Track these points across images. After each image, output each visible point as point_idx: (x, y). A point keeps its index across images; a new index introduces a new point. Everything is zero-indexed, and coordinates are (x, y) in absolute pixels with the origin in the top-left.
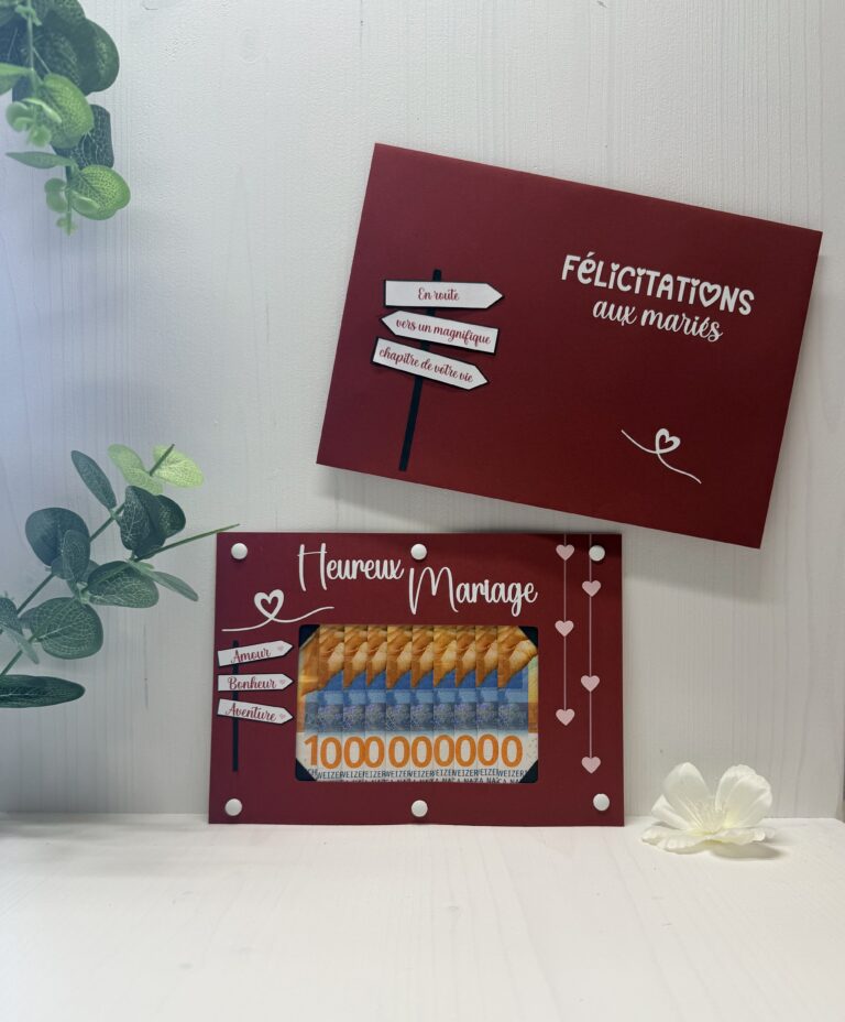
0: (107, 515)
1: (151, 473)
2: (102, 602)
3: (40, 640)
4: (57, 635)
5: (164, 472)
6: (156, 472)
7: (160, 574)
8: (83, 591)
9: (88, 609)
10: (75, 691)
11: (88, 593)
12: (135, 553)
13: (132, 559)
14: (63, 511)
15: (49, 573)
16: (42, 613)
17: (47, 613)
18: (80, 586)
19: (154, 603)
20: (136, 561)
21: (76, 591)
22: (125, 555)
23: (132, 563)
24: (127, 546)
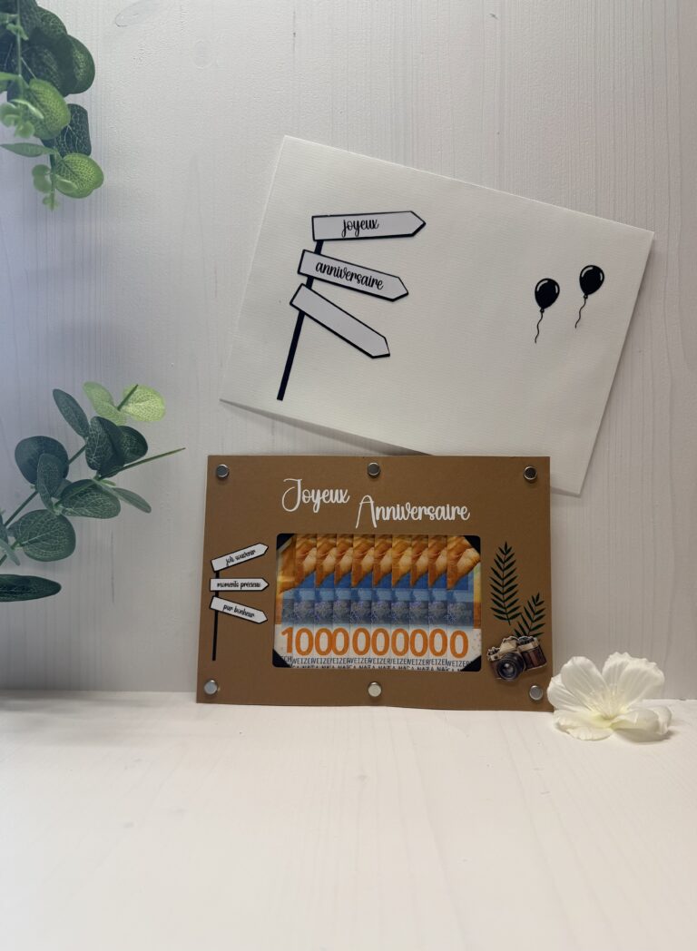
0: (82, 442)
1: (119, 408)
2: (73, 514)
3: (22, 545)
4: (36, 541)
5: (130, 408)
6: (124, 408)
7: (119, 491)
8: (57, 504)
9: (62, 518)
10: (53, 588)
11: (61, 506)
12: (99, 472)
13: (96, 478)
14: (48, 439)
15: (34, 490)
16: (24, 522)
17: (29, 522)
18: (54, 500)
19: (116, 515)
20: (100, 479)
21: (50, 505)
22: (91, 474)
23: (97, 482)
24: (92, 466)
